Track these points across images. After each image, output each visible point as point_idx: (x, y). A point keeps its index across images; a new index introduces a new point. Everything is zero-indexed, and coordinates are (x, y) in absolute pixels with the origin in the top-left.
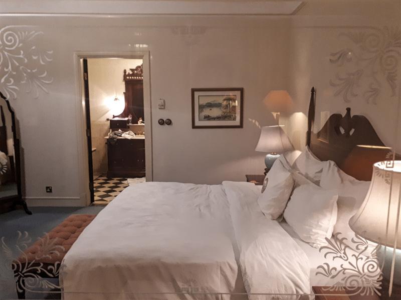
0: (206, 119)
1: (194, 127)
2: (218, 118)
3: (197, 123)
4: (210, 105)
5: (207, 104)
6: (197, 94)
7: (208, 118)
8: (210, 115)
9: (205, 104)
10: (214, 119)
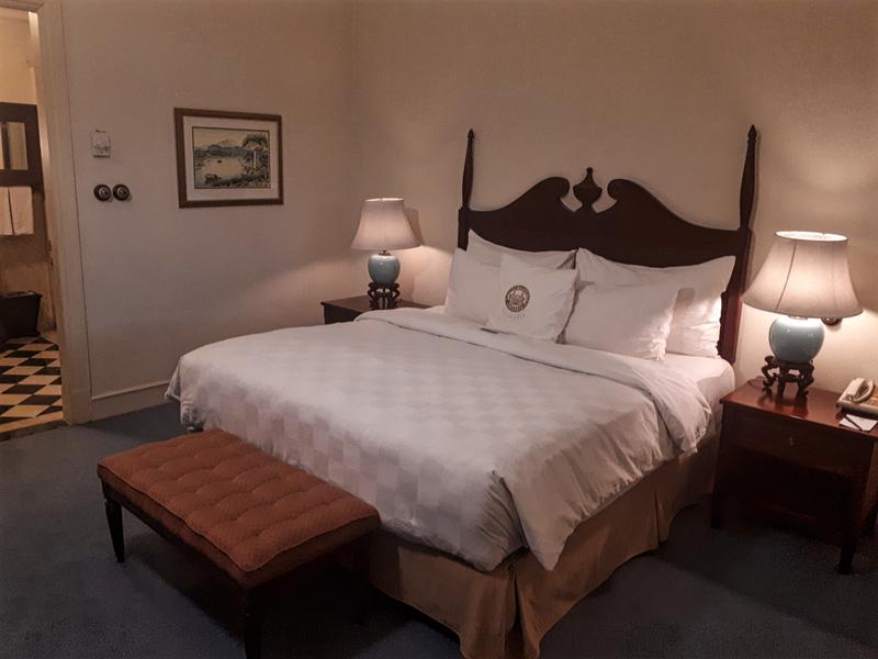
0: (209, 185)
1: (184, 203)
2: (236, 182)
3: (192, 196)
4: (218, 152)
5: (209, 147)
6: (188, 122)
7: (214, 182)
8: (219, 176)
9: (206, 148)
10: (227, 184)
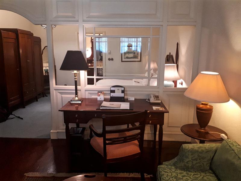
1: (122, 61)
7: (127, 58)
